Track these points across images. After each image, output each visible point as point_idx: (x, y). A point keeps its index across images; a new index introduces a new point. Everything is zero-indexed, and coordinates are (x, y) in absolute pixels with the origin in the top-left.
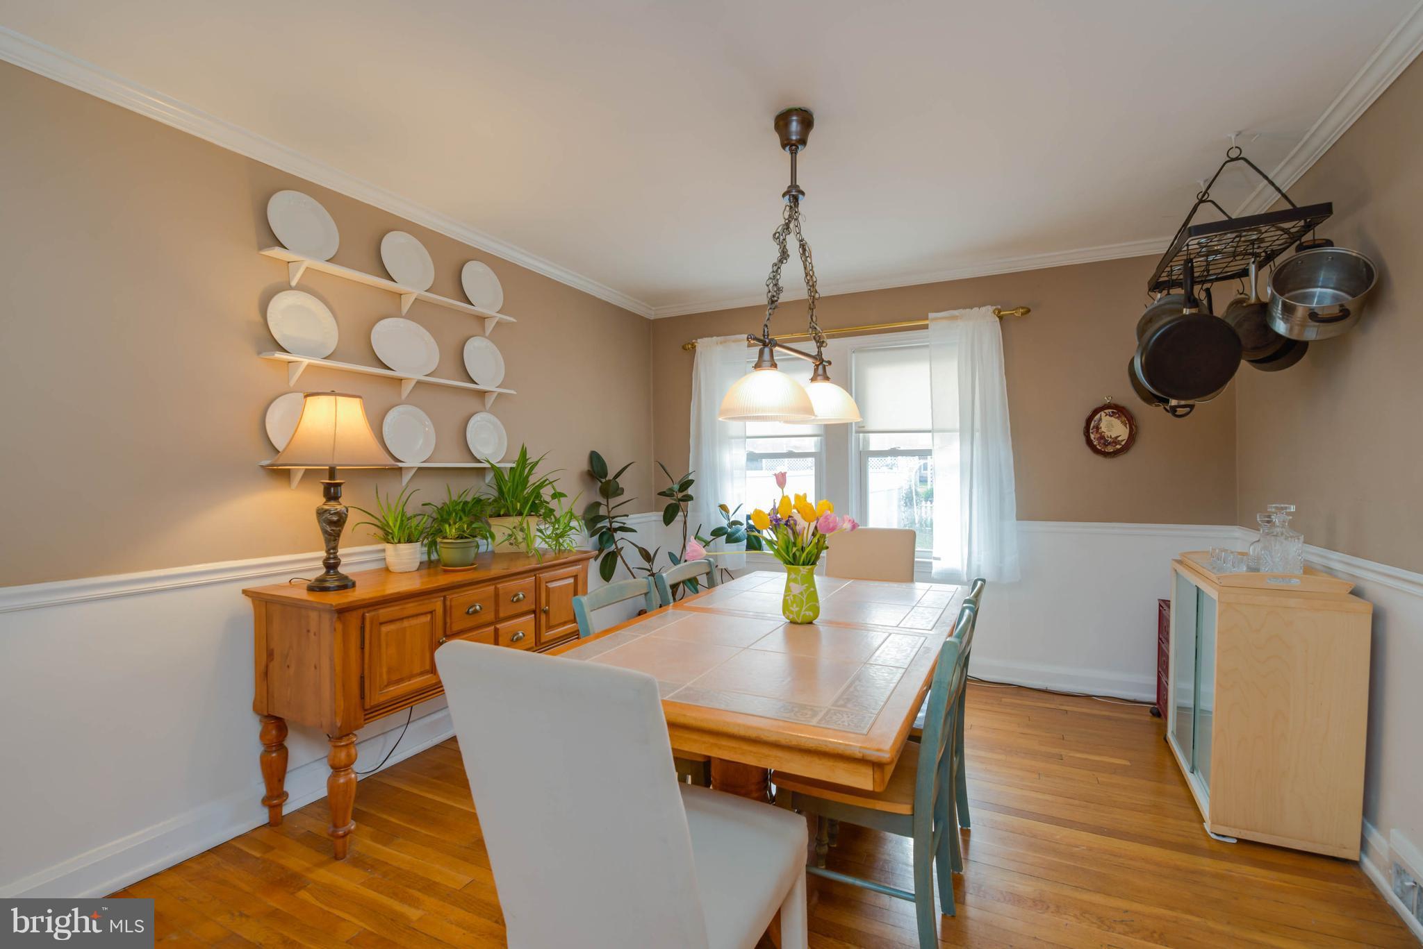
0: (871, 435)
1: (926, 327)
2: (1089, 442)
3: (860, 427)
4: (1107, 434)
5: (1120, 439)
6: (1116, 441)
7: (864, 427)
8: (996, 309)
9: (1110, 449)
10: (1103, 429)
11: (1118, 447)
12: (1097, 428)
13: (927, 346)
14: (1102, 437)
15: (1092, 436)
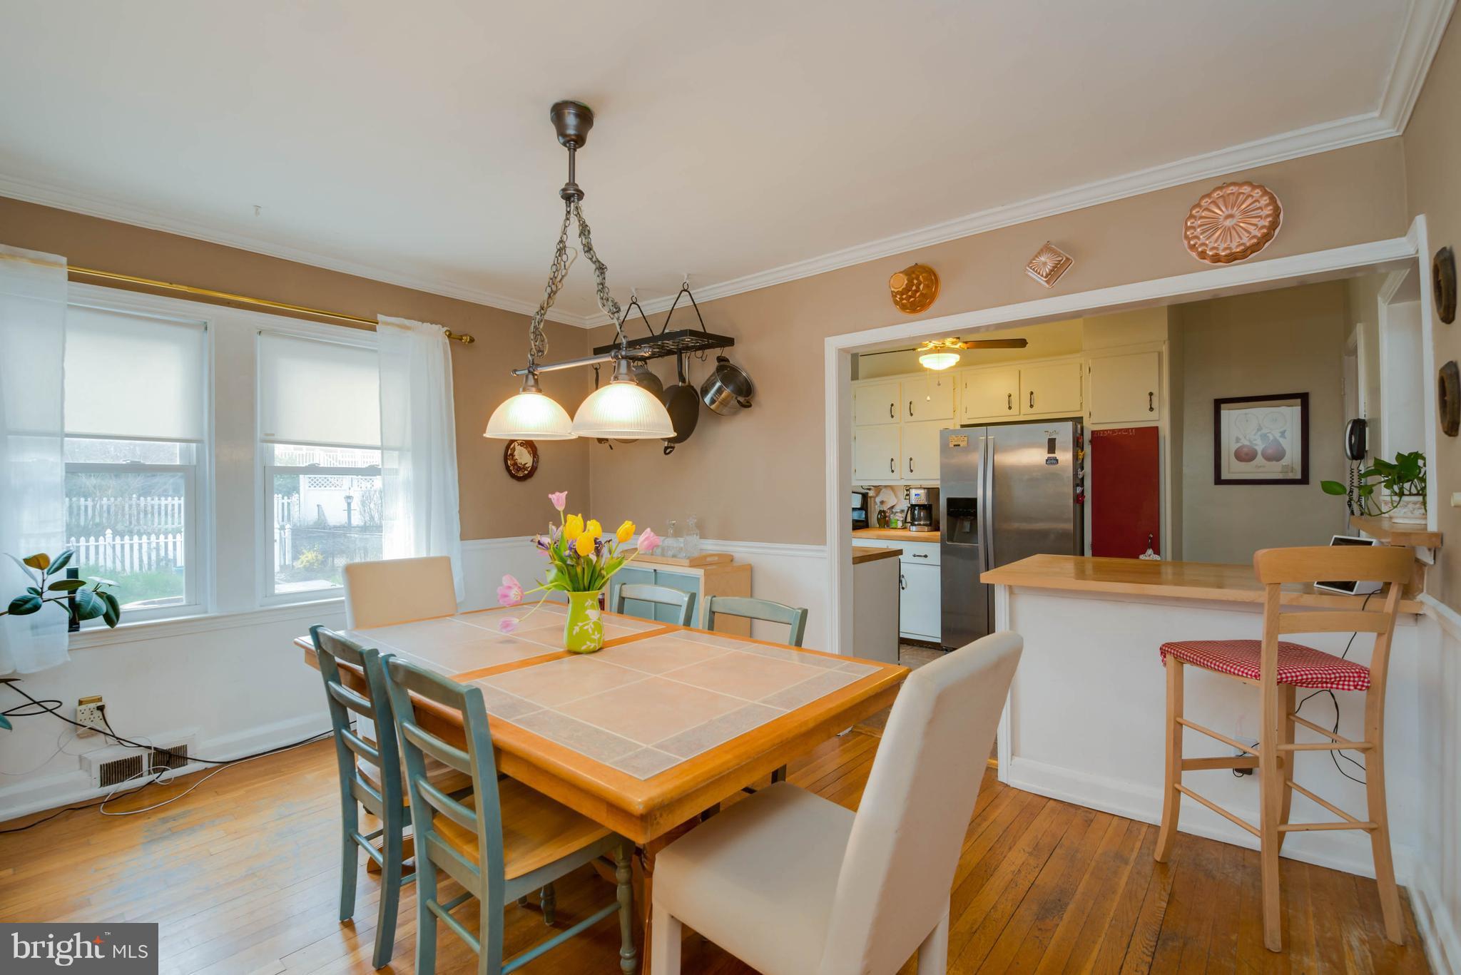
0: (277, 446)
1: (375, 330)
2: (507, 468)
3: (267, 435)
4: (519, 461)
5: (527, 465)
6: (524, 468)
7: (273, 435)
8: (447, 330)
9: (521, 474)
10: (516, 457)
11: (526, 472)
12: (512, 455)
13: (375, 351)
14: (515, 464)
15: (509, 462)
